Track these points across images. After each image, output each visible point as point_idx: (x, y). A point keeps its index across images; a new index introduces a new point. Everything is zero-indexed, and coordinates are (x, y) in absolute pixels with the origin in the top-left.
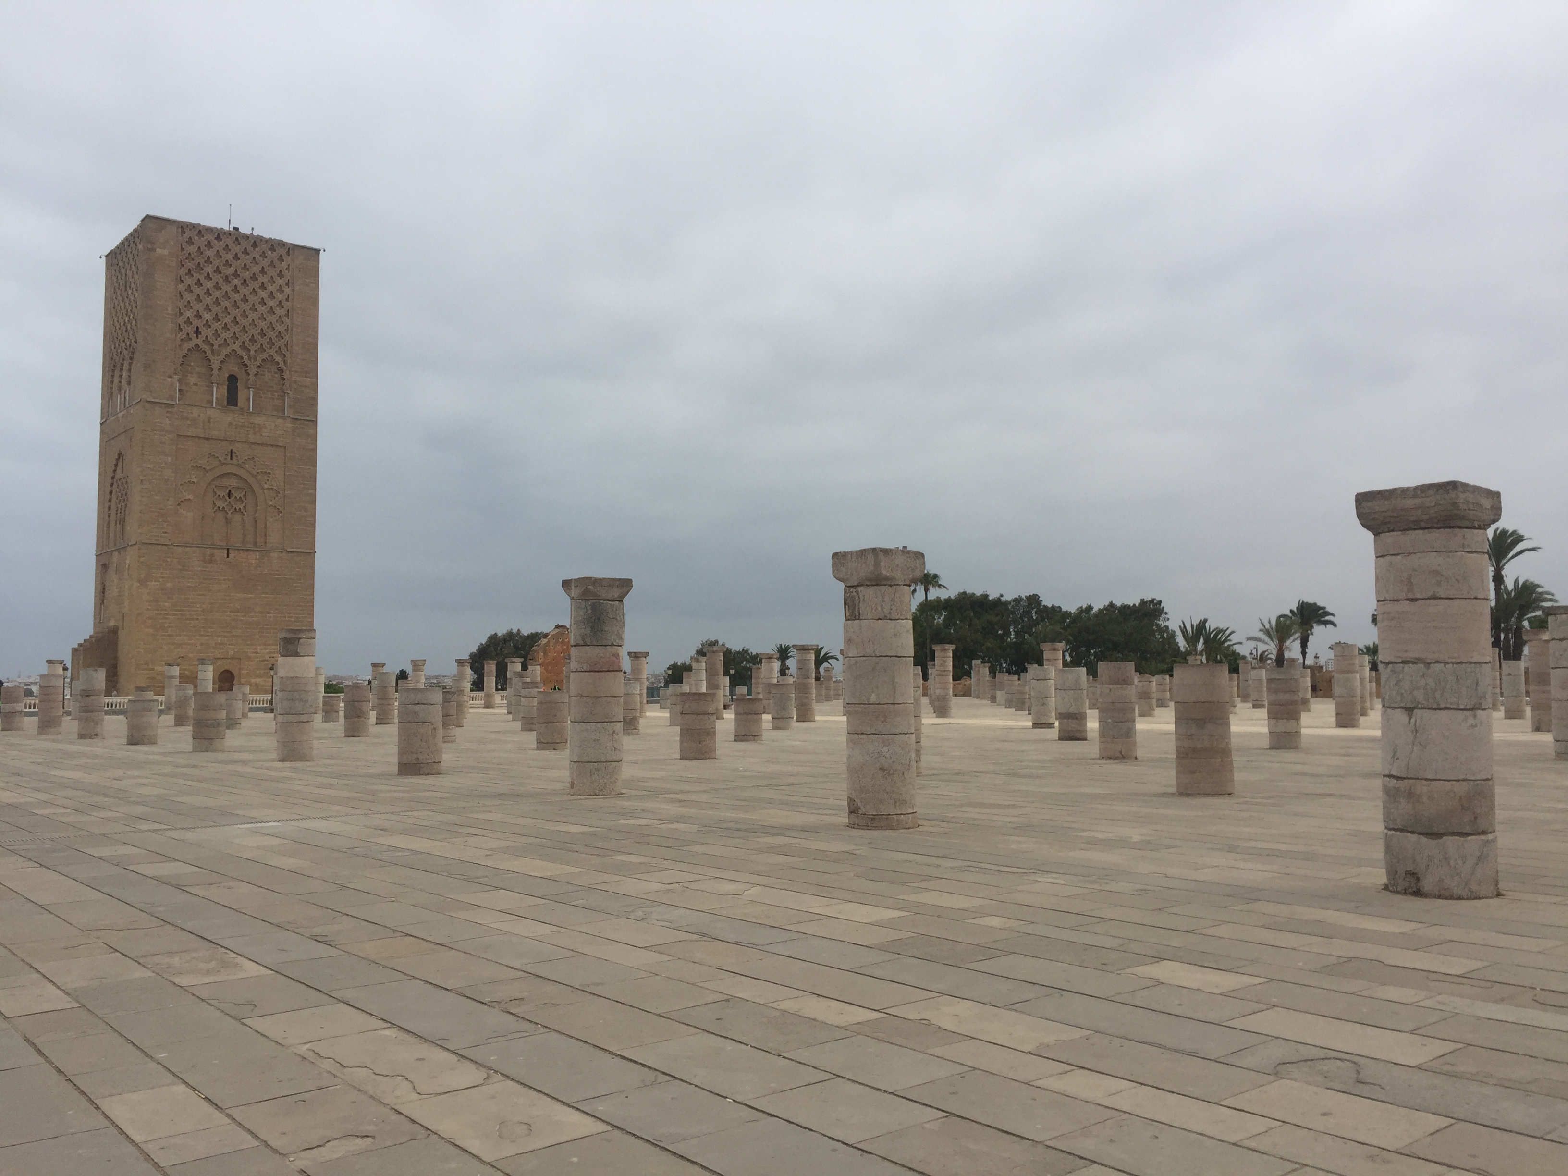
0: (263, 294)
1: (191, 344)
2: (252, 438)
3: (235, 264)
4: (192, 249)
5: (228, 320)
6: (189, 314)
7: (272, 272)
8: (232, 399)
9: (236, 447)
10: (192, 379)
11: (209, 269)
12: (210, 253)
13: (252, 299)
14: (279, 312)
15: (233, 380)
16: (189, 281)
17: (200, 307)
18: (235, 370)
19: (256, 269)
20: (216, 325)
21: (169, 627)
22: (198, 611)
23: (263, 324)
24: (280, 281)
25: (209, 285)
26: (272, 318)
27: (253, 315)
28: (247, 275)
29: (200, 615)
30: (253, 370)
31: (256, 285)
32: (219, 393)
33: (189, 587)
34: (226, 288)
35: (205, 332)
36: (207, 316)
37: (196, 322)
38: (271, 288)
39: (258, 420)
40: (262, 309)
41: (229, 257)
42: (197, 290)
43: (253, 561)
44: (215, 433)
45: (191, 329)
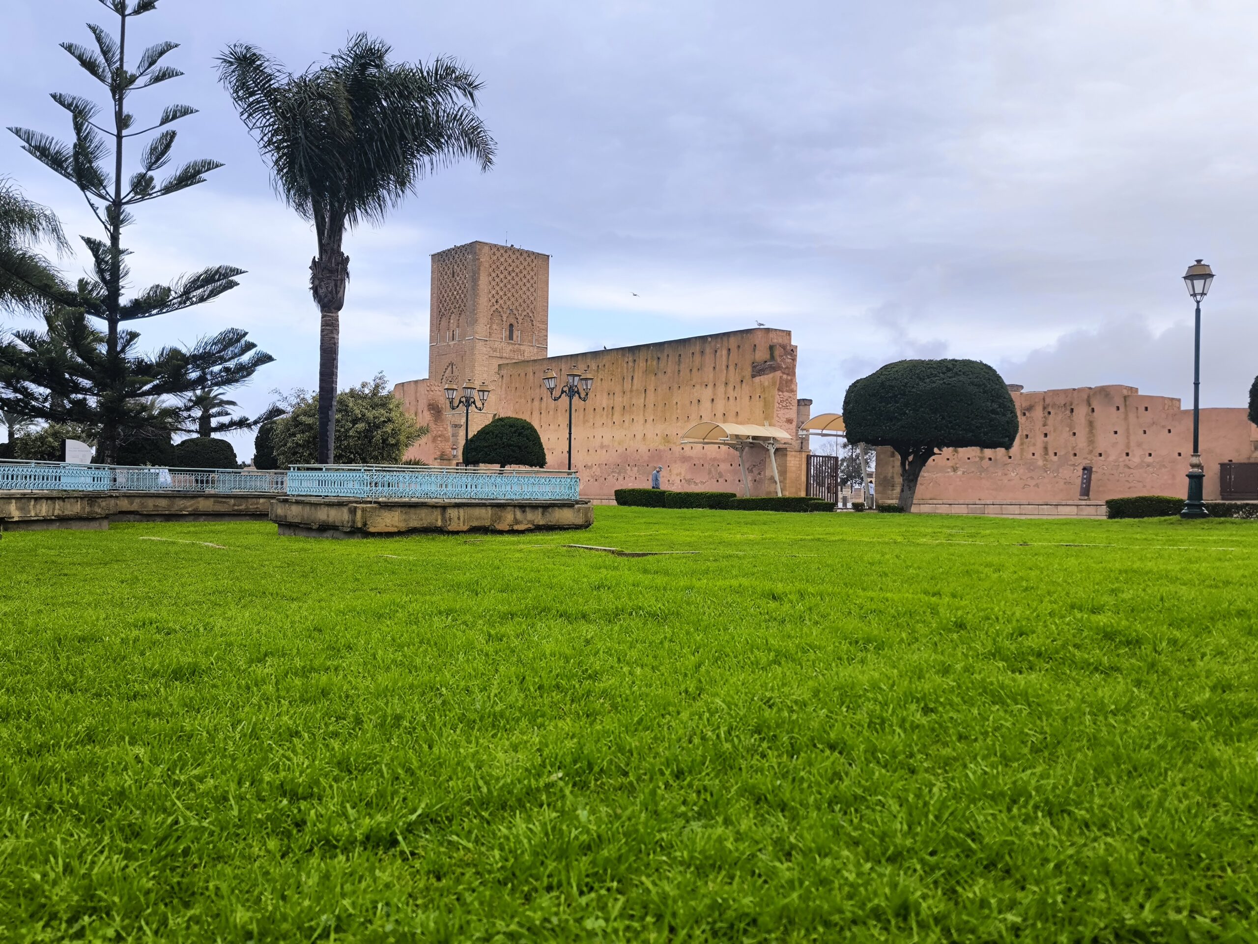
0: (525, 280)
1: (494, 308)
3: (513, 265)
4: (495, 258)
5: (509, 295)
6: (494, 292)
7: (529, 269)
8: (511, 337)
10: (495, 327)
11: (502, 268)
12: (502, 260)
13: (520, 283)
14: (532, 290)
15: (511, 325)
16: (494, 275)
17: (498, 288)
18: (513, 321)
19: (521, 267)
20: (505, 298)
23: (524, 297)
24: (532, 273)
25: (502, 276)
26: (528, 293)
27: (521, 292)
28: (517, 270)
30: (520, 321)
31: (521, 275)
32: (505, 333)
34: (509, 278)
35: (501, 302)
36: (501, 293)
37: (497, 297)
38: (528, 277)
39: (522, 348)
40: (524, 289)
41: (510, 261)
42: (497, 280)
44: (504, 354)
45: (494, 300)
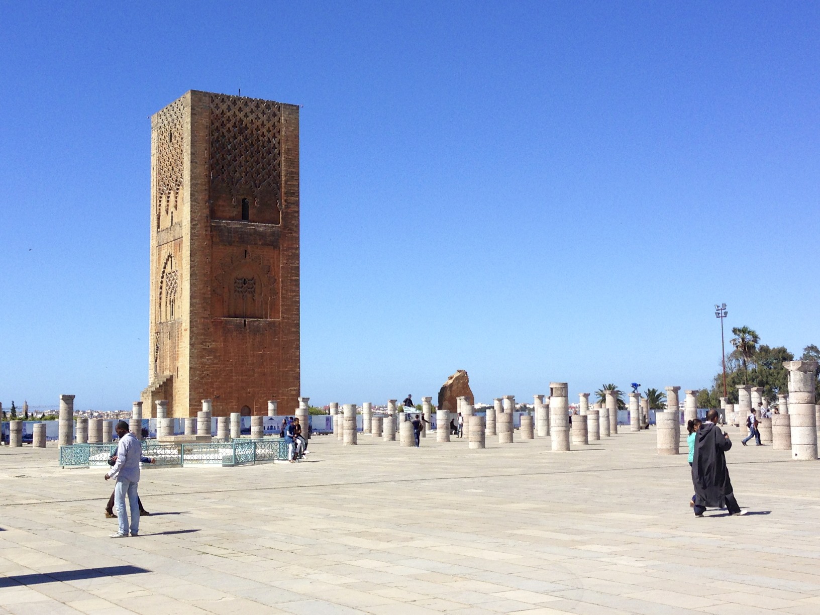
2: (258, 242)
5: (242, 159)
9: (248, 249)
10: (220, 202)
13: (257, 144)
14: (274, 152)
15: (245, 200)
17: (224, 152)
18: (247, 195)
19: (259, 123)
20: (235, 164)
23: (264, 161)
25: (229, 136)
26: (270, 157)
27: (257, 155)
28: (253, 127)
30: (258, 194)
32: (237, 211)
34: (240, 137)
38: (268, 135)
39: (262, 229)
40: (263, 151)
43: (261, 329)
45: (218, 168)
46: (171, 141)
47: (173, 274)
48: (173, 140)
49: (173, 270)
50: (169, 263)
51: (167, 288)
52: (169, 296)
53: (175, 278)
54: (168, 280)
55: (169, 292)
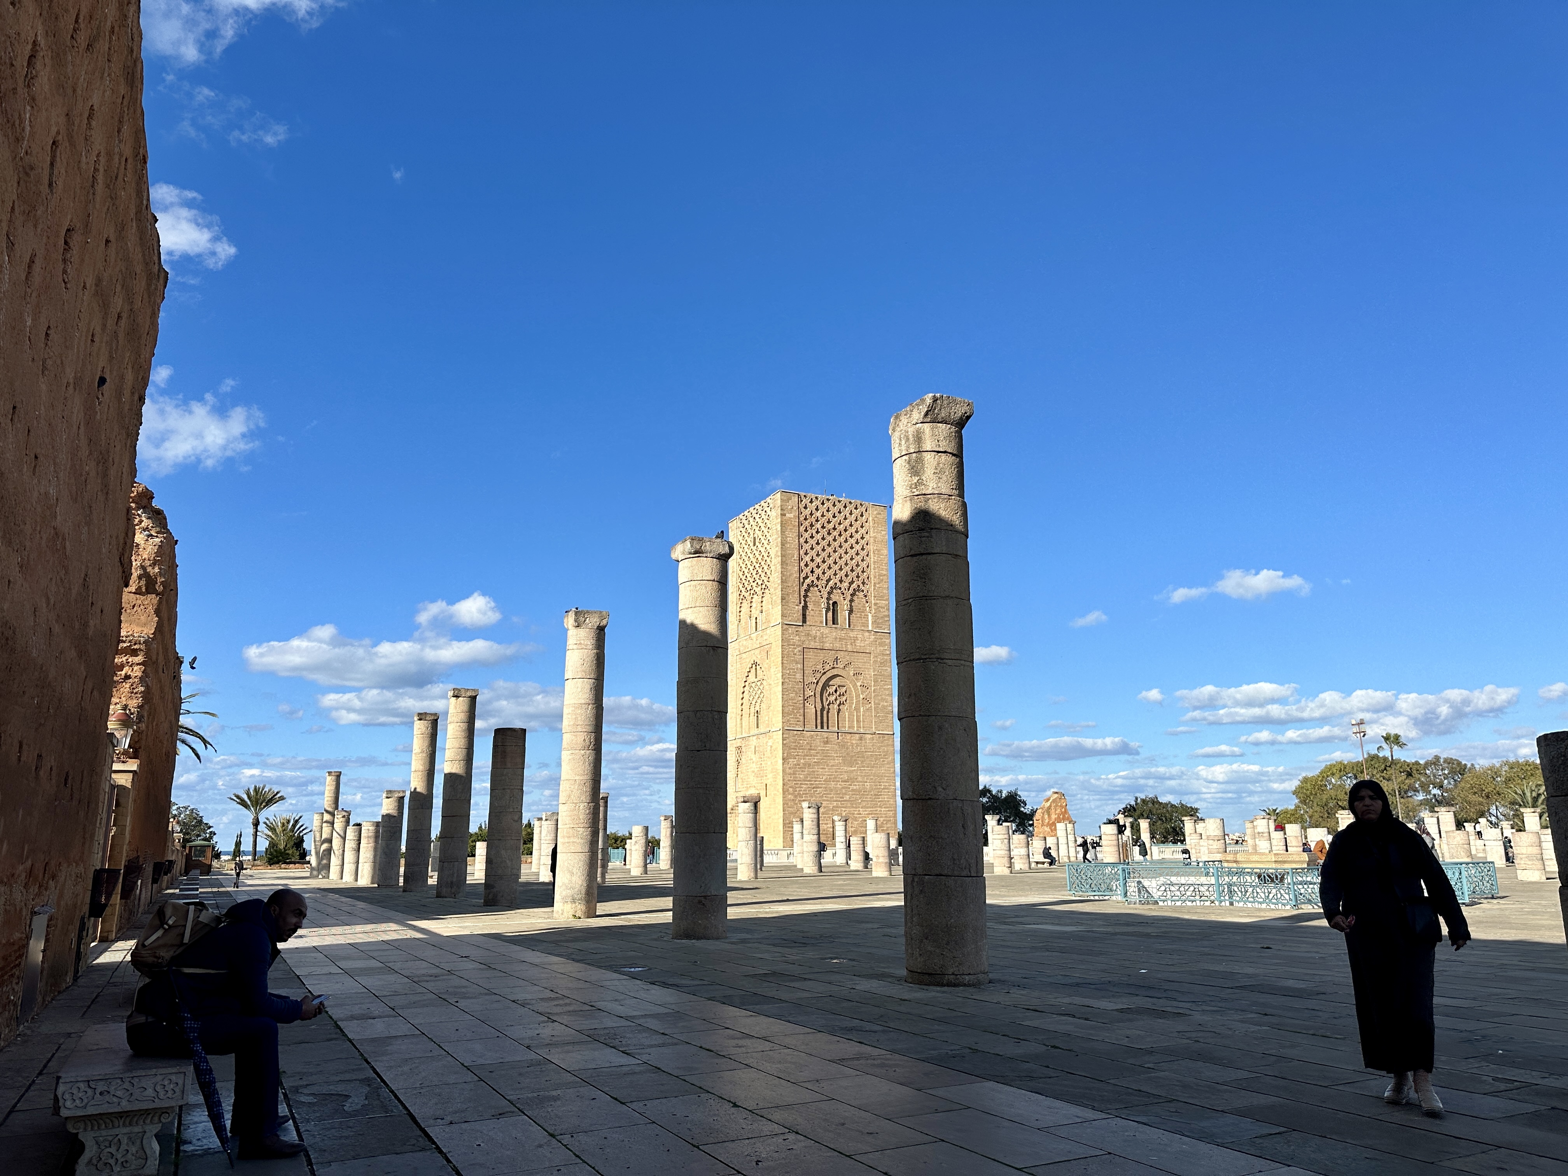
0: (852, 541)
1: (809, 581)
2: (850, 648)
3: (834, 520)
4: (807, 512)
5: (830, 561)
6: (807, 559)
7: (857, 525)
9: (840, 655)
10: (810, 607)
11: (819, 526)
12: (818, 514)
13: (845, 545)
14: (864, 553)
15: (835, 604)
16: (807, 535)
17: (813, 553)
18: (837, 598)
19: (847, 523)
20: (824, 566)
21: (803, 794)
22: (820, 781)
23: (852, 563)
24: (863, 531)
25: (819, 537)
26: (859, 558)
27: (846, 557)
28: (841, 528)
29: (822, 784)
30: (848, 597)
31: (847, 535)
32: (829, 615)
33: (815, 762)
34: (829, 538)
35: (817, 571)
36: (819, 560)
37: (811, 565)
38: (857, 536)
39: (852, 634)
40: (852, 552)
42: (811, 542)
43: (854, 742)
44: (827, 646)
45: (808, 570)
46: (754, 545)
47: (759, 683)
48: (757, 544)
49: (758, 678)
50: (753, 670)
51: (751, 699)
52: (752, 706)
53: (761, 688)
54: (751, 691)
55: (754, 703)
